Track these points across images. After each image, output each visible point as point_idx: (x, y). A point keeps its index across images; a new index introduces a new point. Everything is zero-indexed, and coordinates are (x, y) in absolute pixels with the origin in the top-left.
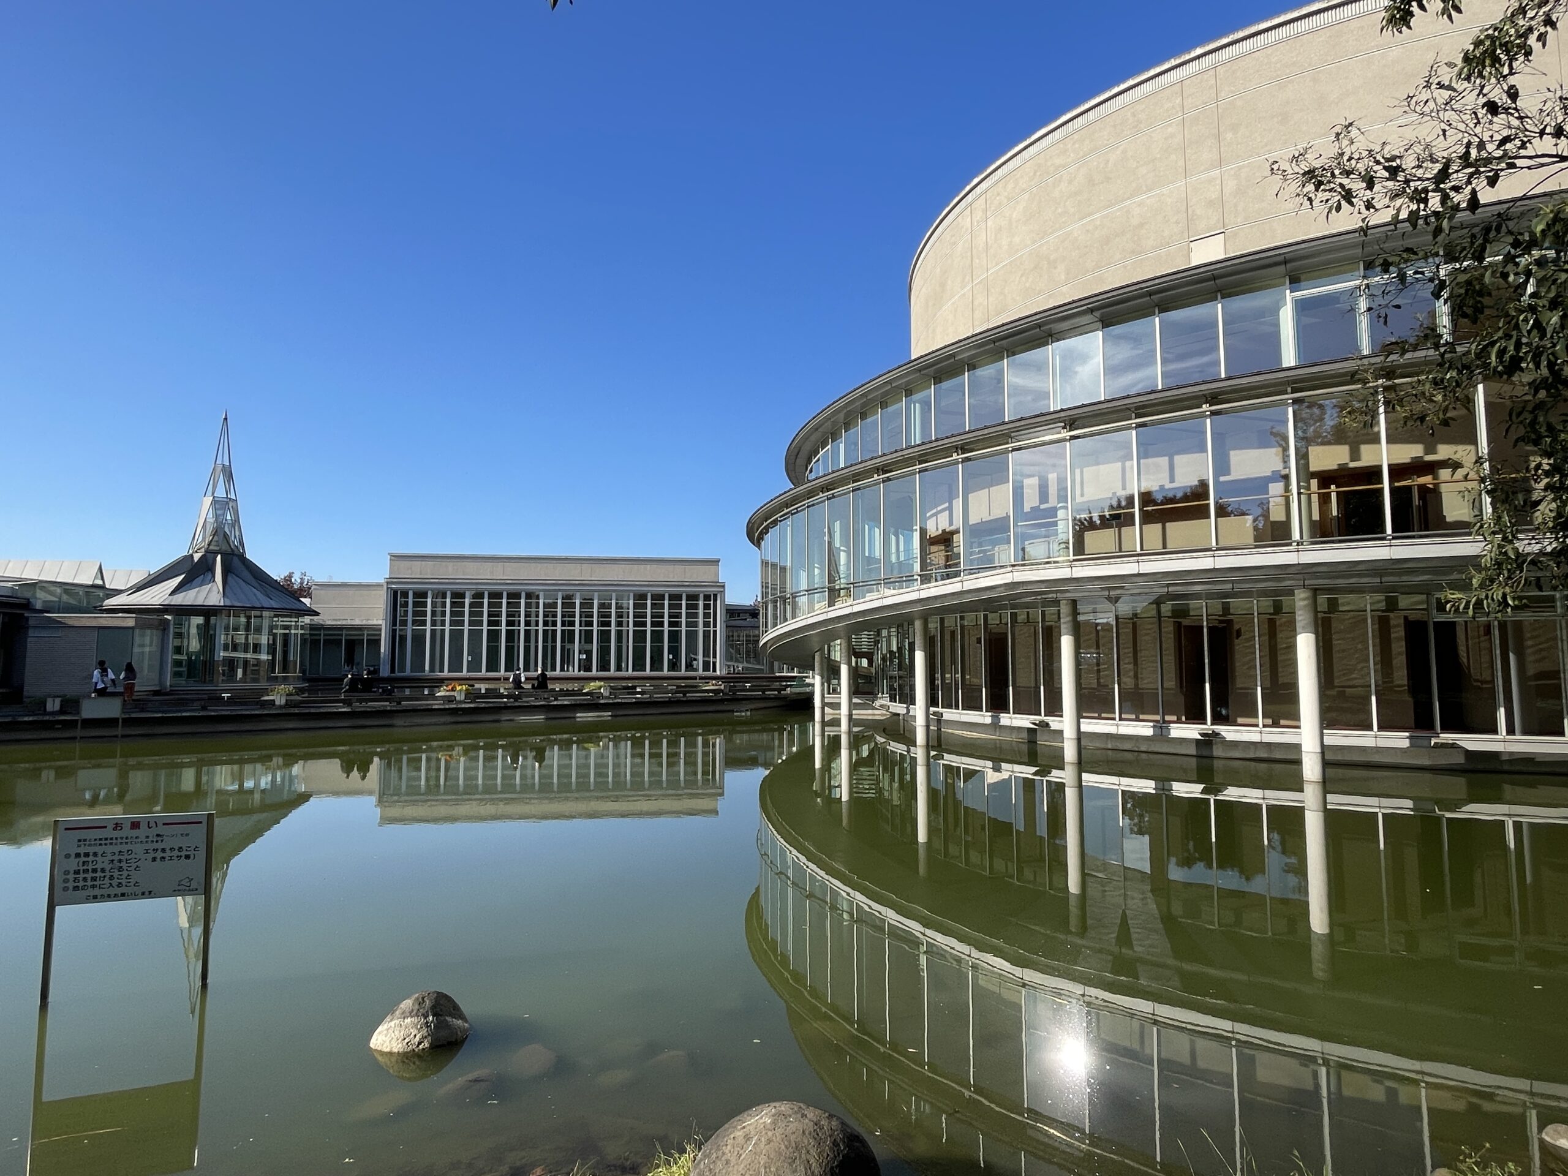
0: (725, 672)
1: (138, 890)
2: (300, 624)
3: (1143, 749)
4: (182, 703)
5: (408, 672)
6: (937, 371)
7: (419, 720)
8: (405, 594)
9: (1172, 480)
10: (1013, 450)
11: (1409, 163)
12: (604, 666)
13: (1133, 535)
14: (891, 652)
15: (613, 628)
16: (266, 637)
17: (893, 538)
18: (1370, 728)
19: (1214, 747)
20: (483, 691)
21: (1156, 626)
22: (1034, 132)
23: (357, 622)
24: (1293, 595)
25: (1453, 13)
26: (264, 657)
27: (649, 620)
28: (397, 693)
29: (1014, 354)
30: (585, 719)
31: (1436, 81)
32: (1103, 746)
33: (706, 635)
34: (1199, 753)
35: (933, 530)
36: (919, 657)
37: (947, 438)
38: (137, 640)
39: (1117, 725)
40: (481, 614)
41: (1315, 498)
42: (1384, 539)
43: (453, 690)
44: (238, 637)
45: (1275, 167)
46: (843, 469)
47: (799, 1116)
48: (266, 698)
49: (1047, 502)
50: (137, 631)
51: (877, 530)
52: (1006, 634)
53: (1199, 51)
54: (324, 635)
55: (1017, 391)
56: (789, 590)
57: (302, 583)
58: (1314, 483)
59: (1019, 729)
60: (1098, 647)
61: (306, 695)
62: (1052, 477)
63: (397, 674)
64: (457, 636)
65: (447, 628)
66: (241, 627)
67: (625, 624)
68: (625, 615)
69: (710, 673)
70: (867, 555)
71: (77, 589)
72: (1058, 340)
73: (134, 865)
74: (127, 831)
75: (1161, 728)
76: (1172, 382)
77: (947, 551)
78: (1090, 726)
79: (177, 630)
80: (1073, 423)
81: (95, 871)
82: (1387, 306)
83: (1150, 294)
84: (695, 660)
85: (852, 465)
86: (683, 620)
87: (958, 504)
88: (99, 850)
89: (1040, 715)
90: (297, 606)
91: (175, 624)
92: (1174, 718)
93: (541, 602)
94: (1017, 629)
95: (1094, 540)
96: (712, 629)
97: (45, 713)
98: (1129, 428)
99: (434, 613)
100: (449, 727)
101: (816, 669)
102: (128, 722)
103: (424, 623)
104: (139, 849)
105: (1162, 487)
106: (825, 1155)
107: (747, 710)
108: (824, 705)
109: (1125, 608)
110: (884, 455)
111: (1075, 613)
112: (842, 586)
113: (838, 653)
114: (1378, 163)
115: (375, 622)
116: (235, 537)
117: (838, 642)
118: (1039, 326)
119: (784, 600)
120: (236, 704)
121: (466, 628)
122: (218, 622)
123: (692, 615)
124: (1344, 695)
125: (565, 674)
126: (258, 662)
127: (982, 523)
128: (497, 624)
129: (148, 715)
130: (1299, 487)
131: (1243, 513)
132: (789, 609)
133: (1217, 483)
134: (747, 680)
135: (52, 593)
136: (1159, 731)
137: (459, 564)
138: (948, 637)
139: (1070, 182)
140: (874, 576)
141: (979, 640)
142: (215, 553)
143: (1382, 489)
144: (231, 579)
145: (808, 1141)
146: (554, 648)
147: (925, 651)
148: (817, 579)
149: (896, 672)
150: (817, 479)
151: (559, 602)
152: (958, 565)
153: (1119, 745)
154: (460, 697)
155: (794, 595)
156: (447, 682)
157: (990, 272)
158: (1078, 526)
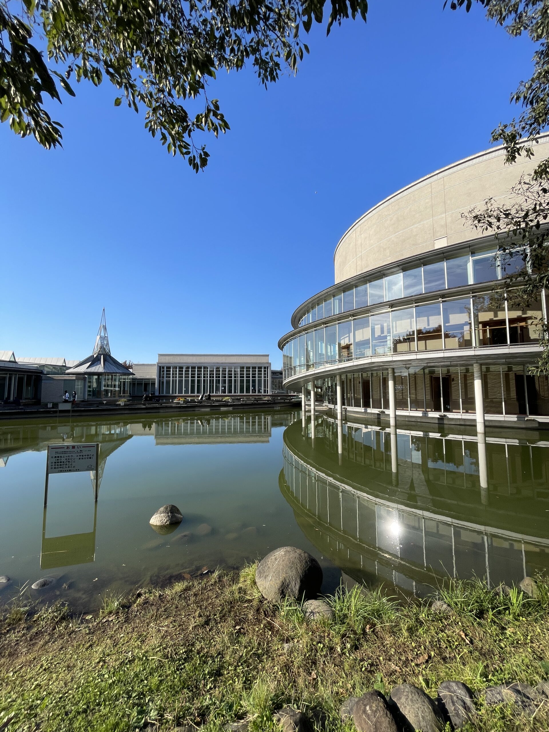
0: (271, 393)
1: (75, 469)
2: (129, 378)
3: (419, 421)
4: (91, 405)
5: (165, 394)
6: (344, 288)
7: (167, 410)
8: (163, 368)
9: (428, 325)
10: (371, 316)
11: (513, 212)
12: (230, 392)
13: (414, 345)
14: (329, 387)
15: (233, 379)
16: (118, 382)
17: (329, 347)
18: (502, 414)
19: (444, 420)
20: (189, 400)
21: (423, 377)
22: (378, 203)
23: (148, 377)
24: (473, 366)
25: (531, 156)
26: (117, 389)
27: (245, 376)
28: (161, 401)
29: (371, 282)
30: (223, 410)
31: (523, 181)
32: (404, 420)
33: (265, 381)
34: (439, 422)
35: (343, 344)
36: (339, 389)
37: (348, 312)
38: (76, 383)
39: (409, 412)
40: (189, 374)
41: (481, 331)
42: (507, 346)
43: (179, 400)
44: (109, 382)
45: (463, 215)
46: (311, 323)
47: (294, 552)
48: (118, 403)
49: (383, 334)
50: (76, 381)
51: (323, 344)
52: (369, 380)
53: (437, 172)
54: (137, 381)
55: (372, 295)
56: (293, 365)
57: (129, 364)
58: (481, 326)
59: (374, 414)
60: (402, 384)
61: (131, 402)
62: (385, 325)
63: (161, 395)
64: (181, 382)
65: (177, 379)
66: (110, 379)
67: (237, 377)
68: (237, 374)
69: (266, 394)
70: (320, 352)
71: (57, 367)
72: (386, 276)
73: (73, 461)
74: (71, 449)
76: (428, 291)
77: (348, 351)
78: (399, 413)
79: (89, 380)
80: (392, 306)
81: (61, 462)
82: (505, 264)
83: (420, 259)
84: (261, 389)
85: (314, 322)
86: (257, 375)
87: (352, 334)
88: (62, 455)
89: (382, 409)
90: (128, 372)
91: (88, 378)
92: (430, 410)
93: (209, 370)
94: (373, 378)
95: (400, 347)
96: (267, 378)
97: (48, 408)
98: (412, 307)
99: (173, 374)
101: (302, 393)
102: (74, 411)
103: (170, 377)
104: (75, 455)
105: (425, 328)
106: (303, 566)
107: (279, 407)
108: (305, 405)
109: (412, 371)
110: (325, 318)
111: (394, 373)
112: (311, 364)
113: (310, 387)
114: (501, 212)
115: (153, 377)
116: (107, 349)
117: (310, 383)
118: (380, 272)
119: (291, 369)
120: (108, 405)
121: (184, 379)
122: (102, 378)
123: (260, 374)
124: (492, 402)
125: (217, 394)
126: (115, 391)
127: (360, 341)
128: (194, 377)
129: (80, 409)
130: (475, 327)
131: (455, 337)
132: (293, 372)
133: (444, 326)
134: (279, 396)
135: (49, 368)
136: (424, 414)
137: (181, 357)
138: (348, 381)
139: (391, 221)
140: (322, 360)
141: (360, 383)
142: (101, 355)
143: (506, 328)
144: (106, 363)
145: (297, 561)
146: (213, 385)
147: (340, 386)
148: (302, 362)
149: (330, 394)
150: (302, 327)
151: (215, 370)
152: (352, 356)
153: (410, 419)
154: (182, 402)
155: (294, 367)
156: (177, 397)
157: (362, 253)
158: (395, 342)
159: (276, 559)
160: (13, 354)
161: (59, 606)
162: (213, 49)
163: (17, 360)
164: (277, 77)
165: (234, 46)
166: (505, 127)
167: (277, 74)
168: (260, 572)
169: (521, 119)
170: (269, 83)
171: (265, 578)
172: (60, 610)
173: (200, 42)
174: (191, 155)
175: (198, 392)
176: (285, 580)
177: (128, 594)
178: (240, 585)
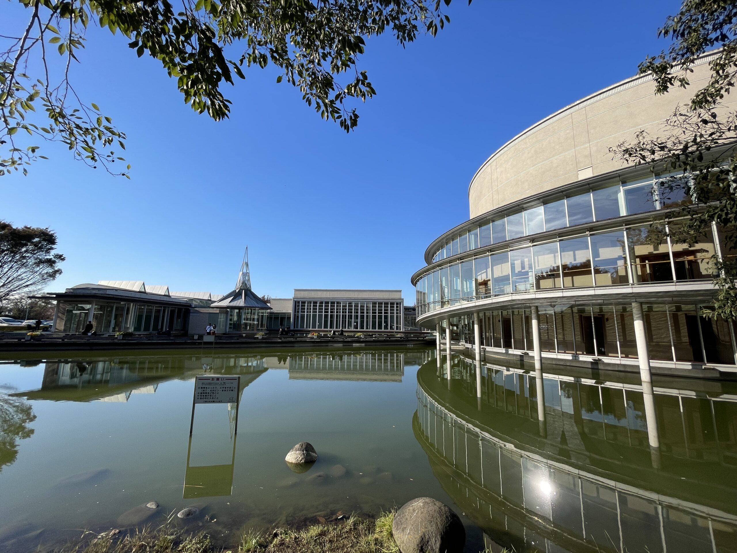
0: (404, 330)
1: (218, 400)
2: (267, 312)
3: (568, 364)
4: (232, 338)
5: (299, 328)
6: (480, 223)
7: (302, 345)
8: (299, 302)
9: (575, 260)
10: (510, 251)
11: (669, 145)
12: (362, 327)
13: (560, 281)
14: (465, 325)
15: (365, 314)
16: (257, 316)
17: (465, 283)
18: (672, 360)
19: (599, 365)
20: (322, 335)
21: (571, 316)
22: (514, 137)
23: (284, 311)
24: (631, 305)
25: (686, 85)
26: (256, 322)
27: (377, 311)
28: (296, 335)
29: (509, 216)
30: (356, 346)
31: (679, 113)
32: (551, 363)
33: (397, 317)
34: (593, 367)
35: (480, 280)
36: (476, 327)
37: (484, 247)
38: (219, 317)
39: (557, 355)
40: (322, 309)
41: (639, 267)
42: (673, 282)
43: (313, 335)
44: (248, 316)
45: (611, 149)
46: (445, 259)
47: (433, 504)
48: (256, 336)
49: (524, 269)
50: (219, 314)
51: (459, 280)
52: (510, 318)
53: (578, 102)
54: (274, 316)
55: (510, 232)
56: (427, 302)
57: (267, 299)
58: (638, 260)
59: (516, 355)
60: (547, 323)
61: (268, 335)
62: (526, 260)
63: (296, 329)
64: (314, 316)
65: (312, 313)
66: (249, 313)
67: (369, 313)
68: (369, 310)
69: (399, 331)
70: (455, 288)
71: (203, 301)
72: (526, 210)
73: (217, 392)
74: (215, 381)
75: (575, 356)
76: (573, 224)
77: (486, 288)
78: (545, 355)
79: (231, 314)
80: (533, 240)
81: (206, 393)
82: (664, 198)
83: (562, 192)
84: (393, 325)
85: (449, 257)
86: (389, 311)
87: (489, 270)
88: (207, 386)
89: (525, 350)
90: (266, 306)
91: (230, 312)
92: (581, 353)
93: (341, 305)
94: (514, 316)
95: (544, 283)
96: (399, 315)
97: (194, 340)
98: (556, 241)
99: (307, 309)
100: (311, 347)
101: (437, 331)
102: (216, 343)
103: (304, 312)
104: (218, 387)
105: (571, 263)
106: (443, 521)
107: (412, 345)
108: (440, 343)
109: (558, 309)
110: (461, 254)
111: (537, 311)
112: (446, 301)
113: (445, 324)
114: (656, 145)
115: (289, 311)
116: (248, 285)
117: (445, 320)
118: (519, 205)
119: (425, 305)
120: (247, 338)
121: (317, 314)
122: (243, 311)
123: (392, 310)
124: (658, 345)
125: (349, 330)
126: (254, 324)
127: (499, 277)
128: (327, 312)
129: (222, 341)
130: (631, 262)
131: (606, 272)
132: (427, 308)
133: (594, 261)
134: (412, 333)
135: (197, 302)
136: (574, 358)
137: (316, 293)
138: (487, 319)
139: (528, 153)
140: (458, 297)
141: (499, 321)
142: (243, 289)
143: (670, 263)
144: (247, 297)
145: (436, 515)
146: (346, 321)
147: (478, 325)
148: (437, 298)
149: (467, 332)
150: (436, 262)
151: (347, 305)
152: (490, 293)
153: (558, 363)
154: (315, 337)
155: (428, 304)
156: (311, 332)
157: (499, 187)
158: (537, 278)
159: (414, 511)
160: (168, 289)
161: (202, 538)
162: (355, 20)
163: (170, 295)
164: (415, 37)
165: (376, 17)
166: (654, 59)
167: (414, 34)
168: (397, 523)
169: (671, 50)
170: (406, 43)
171: (403, 530)
172: (203, 542)
173: (345, 15)
174: (343, 118)
175: (331, 327)
176: (424, 535)
177: (265, 532)
178: (376, 536)
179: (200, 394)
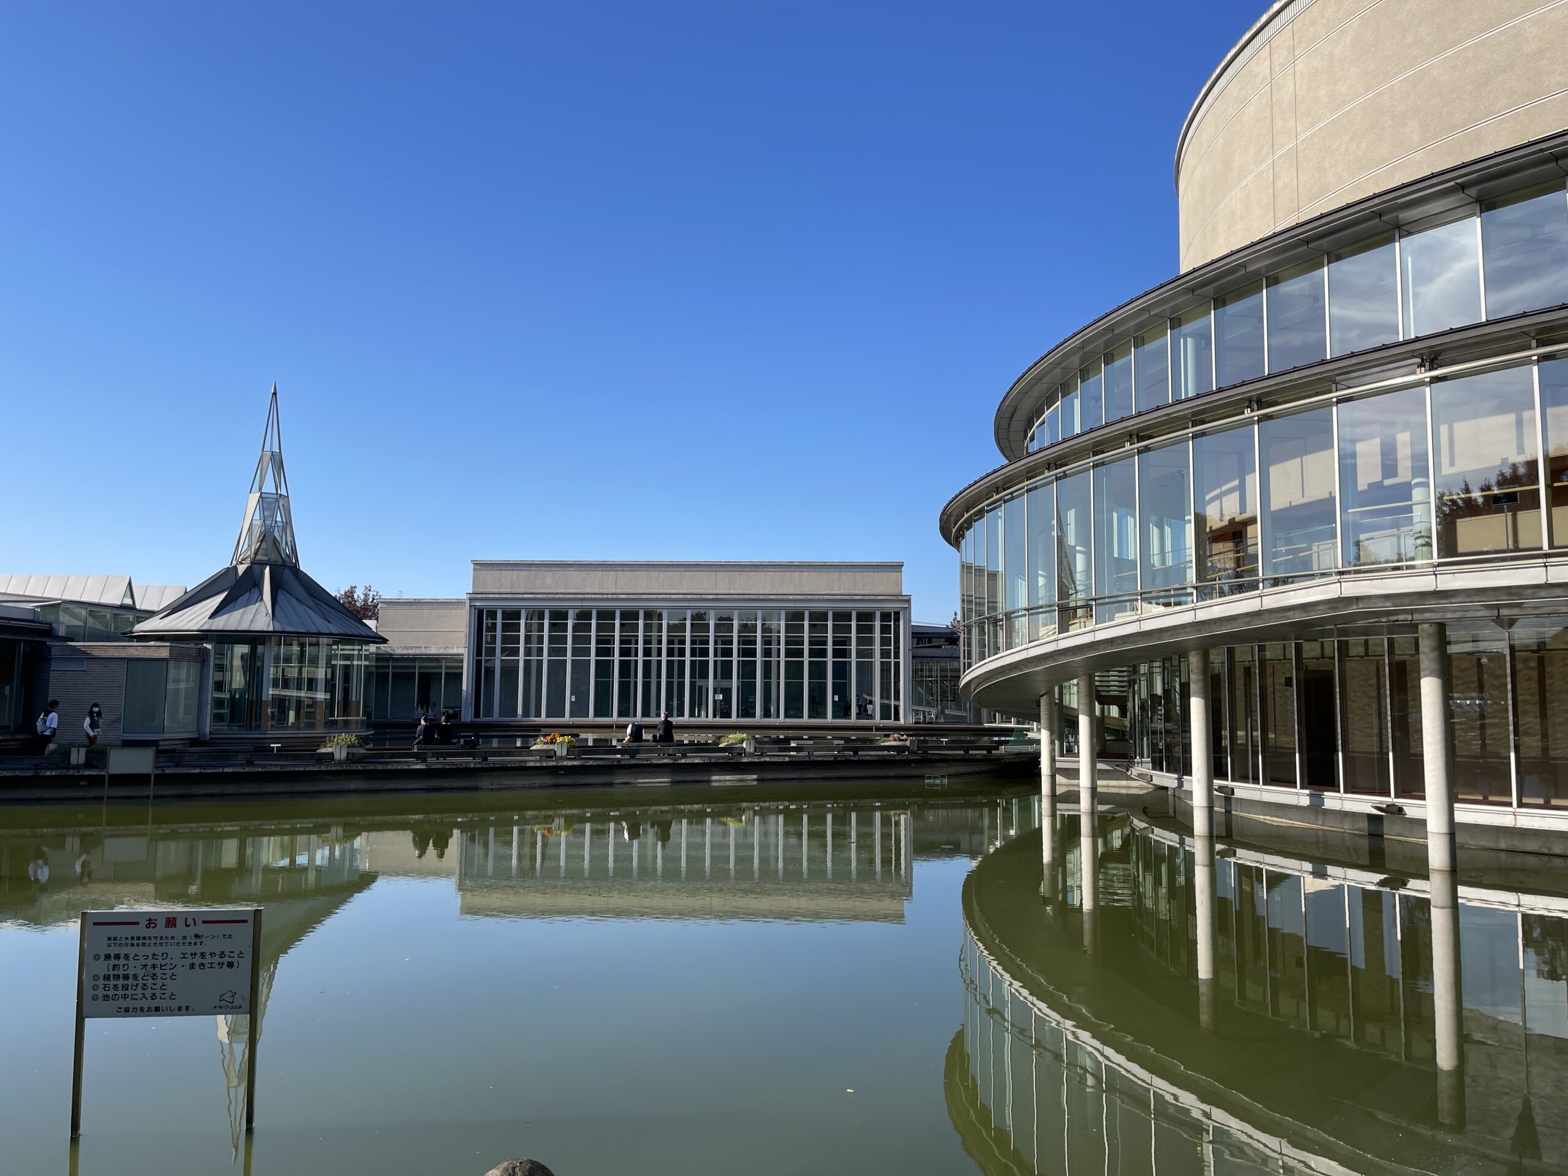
0: (912, 720)
1: (174, 1005)
2: (364, 653)
4: (225, 756)
5: (496, 717)
6: (1221, 290)
7: (507, 782)
8: (492, 614)
10: (1339, 402)
12: (747, 710)
13: (1537, 523)
14: (1153, 696)
15: (759, 659)
16: (324, 670)
17: (1155, 532)
20: (590, 743)
23: (433, 650)
26: (321, 695)
27: (806, 647)
28: (482, 746)
29: (1339, 258)
30: (722, 784)
32: (1492, 845)
33: (885, 668)
35: (1215, 520)
36: (1197, 706)
37: (1235, 387)
38: (172, 674)
39: (1514, 814)
40: (588, 640)
43: (552, 742)
44: (290, 669)
46: (1078, 436)
48: (323, 750)
49: (1395, 475)
50: (172, 663)
51: (1130, 520)
52: (1332, 672)
54: (394, 667)
56: (1002, 608)
57: (366, 600)
59: (1354, 815)
60: (1481, 688)
61: (371, 746)
62: (1403, 438)
63: (483, 719)
64: (557, 669)
65: (545, 658)
66: (294, 657)
67: (774, 653)
68: (774, 641)
69: (891, 722)
70: (1116, 555)
71: (104, 611)
72: (1410, 234)
73: (169, 973)
74: (161, 930)
77: (1238, 552)
78: (1468, 814)
79: (218, 662)
80: (1436, 358)
81: (126, 977)
84: (871, 702)
85: (1092, 431)
86: (854, 647)
87: (1254, 481)
88: (131, 951)
89: (1389, 796)
90: (359, 631)
91: (215, 654)
93: (665, 623)
94: (1349, 665)
95: (1470, 532)
96: (892, 660)
97: (69, 766)
98: (1526, 361)
99: (528, 639)
101: (1042, 721)
102: (162, 779)
103: (516, 652)
104: (174, 952)
107: (943, 777)
108: (1055, 771)
109: (1524, 634)
110: (1139, 414)
111: (1442, 641)
112: (1079, 604)
113: (1074, 697)
115: (455, 651)
116: (287, 544)
117: (1075, 681)
118: (1380, 215)
119: (995, 622)
120: (287, 758)
121: (569, 657)
122: (267, 652)
123: (865, 641)
125: (695, 721)
126: (314, 703)
127: (1291, 508)
128: (609, 652)
129: (185, 771)
132: (1001, 635)
134: (944, 732)
135: (76, 616)
137: (560, 574)
138: (1239, 673)
140: (1127, 588)
141: (1289, 681)
142: (263, 564)
144: (281, 596)
146: (681, 685)
147: (1205, 697)
148: (1042, 593)
149: (1160, 726)
150: (1040, 451)
151: (688, 623)
152: (1254, 571)
153: (1518, 844)
154: (561, 751)
155: (1009, 616)
156: (544, 731)
157: (1301, 138)
158: (1446, 509)
175: (624, 712)
179: (101, 982)
